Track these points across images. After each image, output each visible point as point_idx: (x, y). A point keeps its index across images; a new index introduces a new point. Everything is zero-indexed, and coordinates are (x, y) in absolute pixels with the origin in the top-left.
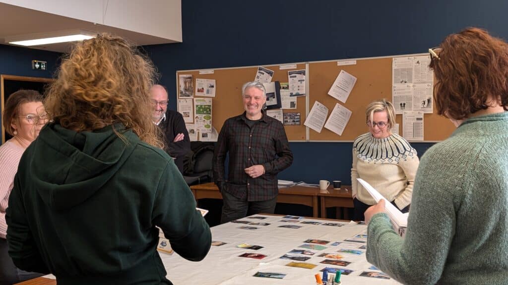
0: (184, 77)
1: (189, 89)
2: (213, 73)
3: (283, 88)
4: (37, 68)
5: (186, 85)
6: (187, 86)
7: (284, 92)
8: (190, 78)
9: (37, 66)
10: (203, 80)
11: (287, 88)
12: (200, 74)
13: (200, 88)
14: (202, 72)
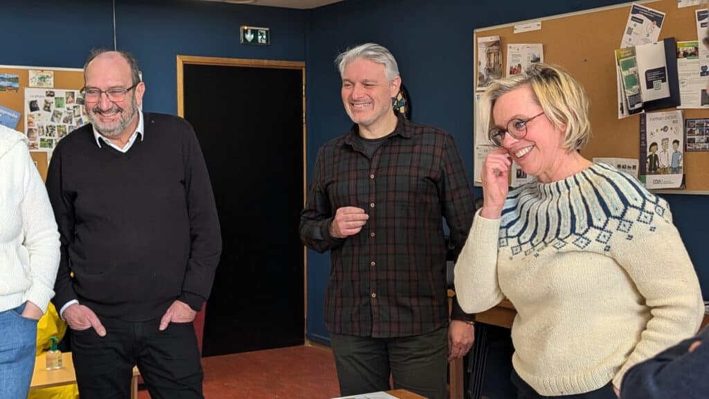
0: (487, 43)
1: (494, 69)
2: (540, 28)
3: (685, 55)
4: (249, 41)
5: (489, 60)
6: (492, 62)
7: (686, 64)
8: (496, 43)
9: (250, 37)
10: (520, 46)
11: (695, 54)
12: (515, 32)
13: (515, 65)
14: (520, 27)
